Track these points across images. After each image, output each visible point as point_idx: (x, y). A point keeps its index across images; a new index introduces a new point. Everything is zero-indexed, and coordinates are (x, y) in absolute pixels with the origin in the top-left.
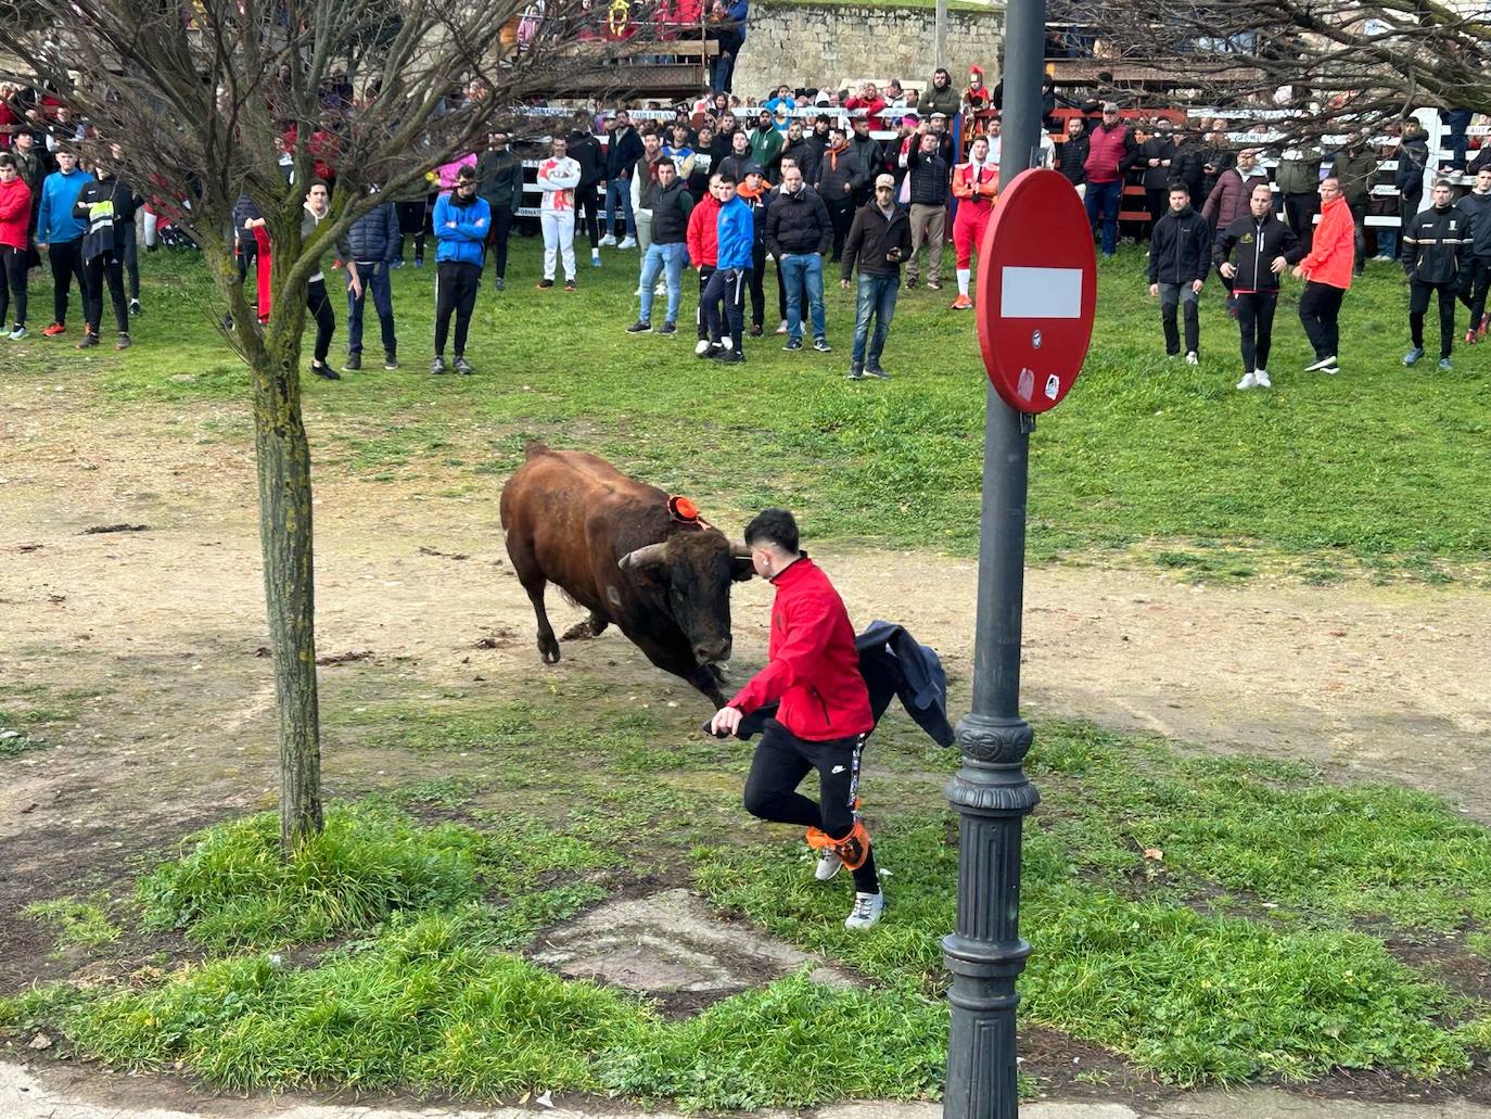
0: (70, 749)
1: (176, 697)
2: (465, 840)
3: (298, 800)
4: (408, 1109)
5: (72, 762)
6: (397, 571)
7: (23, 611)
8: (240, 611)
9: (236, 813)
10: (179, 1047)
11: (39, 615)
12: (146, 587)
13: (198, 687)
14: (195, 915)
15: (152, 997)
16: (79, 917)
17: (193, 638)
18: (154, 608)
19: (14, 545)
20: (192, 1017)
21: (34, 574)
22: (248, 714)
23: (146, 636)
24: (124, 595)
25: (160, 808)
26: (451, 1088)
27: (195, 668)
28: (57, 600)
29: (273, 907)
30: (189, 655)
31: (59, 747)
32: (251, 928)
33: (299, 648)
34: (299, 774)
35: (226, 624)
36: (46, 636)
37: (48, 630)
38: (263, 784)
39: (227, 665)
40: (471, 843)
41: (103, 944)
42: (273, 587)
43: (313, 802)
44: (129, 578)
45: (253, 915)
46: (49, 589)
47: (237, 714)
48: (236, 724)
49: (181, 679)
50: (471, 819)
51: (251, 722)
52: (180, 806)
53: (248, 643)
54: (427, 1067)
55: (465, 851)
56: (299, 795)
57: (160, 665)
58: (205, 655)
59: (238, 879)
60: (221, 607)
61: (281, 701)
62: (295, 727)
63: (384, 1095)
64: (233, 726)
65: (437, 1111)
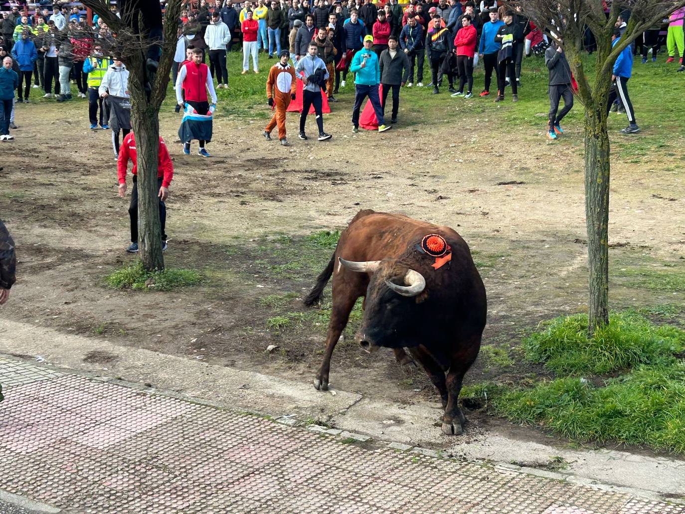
0: (491, 280)
1: (538, 259)
2: (676, 334)
3: (597, 309)
4: (650, 456)
5: (492, 285)
6: (642, 206)
7: (470, 218)
8: (566, 221)
9: (565, 313)
10: (541, 416)
11: (476, 220)
12: (524, 209)
13: (548, 255)
14: (549, 357)
15: (530, 393)
16: (496, 354)
17: (545, 233)
18: (528, 219)
19: (466, 189)
20: (547, 403)
21: (475, 202)
22: (570, 268)
23: (524, 231)
24: (514, 213)
25: (531, 308)
26: (670, 449)
27: (546, 247)
28: (485, 214)
29: (584, 356)
30: (544, 241)
31: (486, 279)
32: (573, 366)
33: (600, 238)
34: (599, 296)
35: (560, 227)
36: (480, 230)
37: (481, 227)
38: (578, 301)
39: (561, 246)
40: (680, 335)
41: (507, 367)
42: (589, 209)
43: (604, 310)
44: (516, 205)
45: (575, 360)
46: (482, 208)
47: (565, 268)
48: (565, 273)
49: (540, 251)
50: (679, 324)
51: (572, 273)
52: (540, 309)
53: (570, 237)
54: (659, 437)
55: (676, 339)
56: (598, 306)
57: (530, 245)
58: (551, 241)
59: (568, 343)
60: (558, 219)
61: (591, 262)
62: (597, 275)
63: (638, 448)
64: (563, 274)
65: (663, 458)
